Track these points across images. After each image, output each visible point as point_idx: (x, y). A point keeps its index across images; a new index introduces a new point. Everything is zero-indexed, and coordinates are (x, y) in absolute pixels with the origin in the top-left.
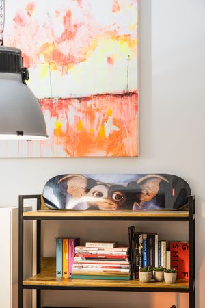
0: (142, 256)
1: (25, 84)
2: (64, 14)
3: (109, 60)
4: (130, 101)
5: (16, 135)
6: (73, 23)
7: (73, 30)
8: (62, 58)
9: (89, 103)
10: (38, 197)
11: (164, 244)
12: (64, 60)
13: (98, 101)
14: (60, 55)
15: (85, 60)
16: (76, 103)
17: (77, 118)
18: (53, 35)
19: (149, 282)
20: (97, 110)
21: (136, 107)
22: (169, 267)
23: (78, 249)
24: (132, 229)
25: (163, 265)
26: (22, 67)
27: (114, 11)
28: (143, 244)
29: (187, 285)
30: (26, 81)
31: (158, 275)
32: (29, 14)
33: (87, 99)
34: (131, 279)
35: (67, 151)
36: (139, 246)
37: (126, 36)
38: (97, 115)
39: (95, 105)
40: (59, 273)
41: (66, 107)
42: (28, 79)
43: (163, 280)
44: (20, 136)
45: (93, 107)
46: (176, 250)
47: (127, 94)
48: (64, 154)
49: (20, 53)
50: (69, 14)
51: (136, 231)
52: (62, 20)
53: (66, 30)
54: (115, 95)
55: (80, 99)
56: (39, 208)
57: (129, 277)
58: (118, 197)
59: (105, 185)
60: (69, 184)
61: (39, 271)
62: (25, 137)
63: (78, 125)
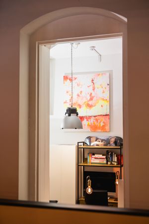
0: (110, 158)
3: (102, 106)
4: (107, 117)
5: (75, 129)
6: (92, 96)
10: (83, 142)
11: (115, 155)
12: (90, 106)
14: (89, 104)
15: (95, 106)
17: (93, 121)
18: (87, 99)
19: (110, 165)
21: (109, 119)
22: (116, 161)
23: (93, 156)
24: (107, 151)
26: (76, 112)
27: (103, 93)
28: (110, 155)
29: (120, 166)
32: (81, 94)
33: (96, 116)
34: (106, 164)
35: (91, 130)
37: (106, 99)
38: (99, 120)
39: (98, 118)
40: (88, 162)
41: (91, 118)
42: (78, 115)
43: (114, 164)
46: (118, 156)
47: (107, 115)
50: (91, 94)
52: (89, 95)
53: (91, 98)
54: (103, 115)
55: (94, 116)
56: (84, 145)
59: (101, 139)
60: (92, 139)
61: (84, 162)
63: (94, 123)
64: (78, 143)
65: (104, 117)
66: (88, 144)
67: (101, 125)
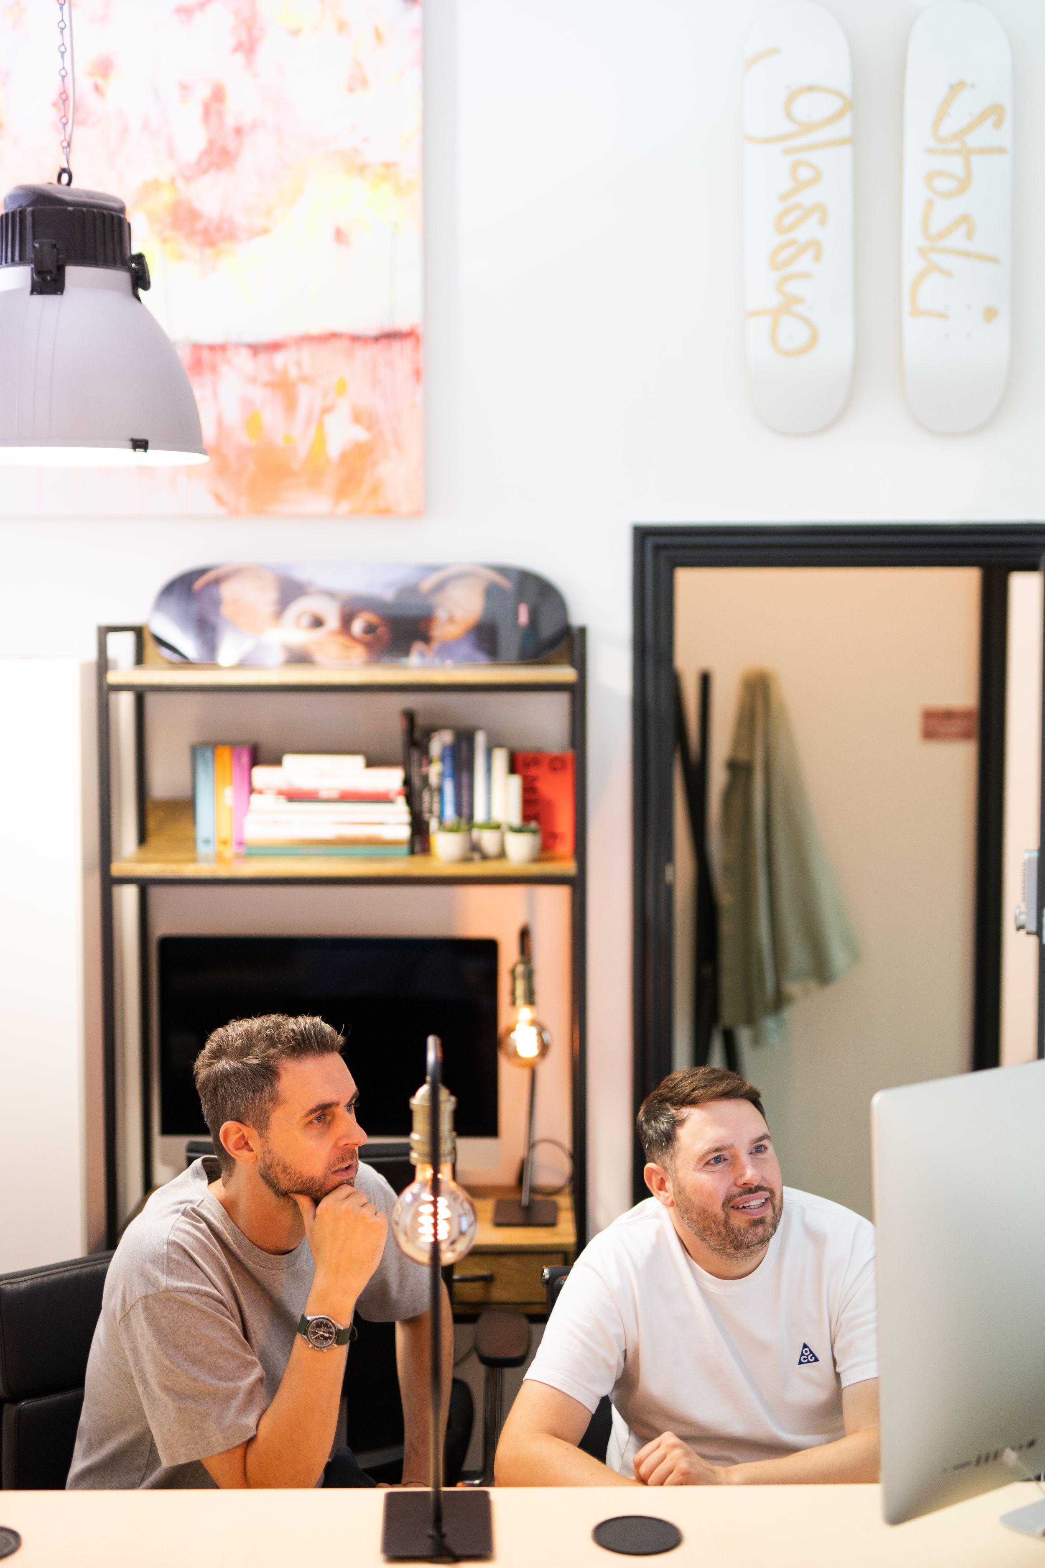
0: (440, 790)
1: (139, 300)
2: (204, 93)
3: (340, 235)
4: (401, 351)
5: (130, 451)
6: (230, 122)
7: (231, 143)
8: (200, 225)
9: (280, 359)
10: (139, 632)
11: (500, 759)
12: (206, 232)
13: (306, 354)
14: (194, 215)
15: (265, 231)
16: (243, 360)
17: (247, 404)
18: (171, 152)
19: (467, 860)
20: (305, 379)
21: (418, 374)
22: (515, 818)
24: (410, 717)
25: (498, 815)
26: (129, 255)
27: (351, 90)
28: (442, 759)
29: (568, 867)
30: (141, 292)
31: (489, 841)
32: (97, 88)
33: (275, 347)
34: (412, 852)
35: (219, 498)
36: (430, 762)
37: (388, 165)
38: (306, 396)
39: (299, 364)
40: (207, 842)
41: (214, 368)
42: (146, 286)
43: (502, 854)
44: (140, 452)
45: (293, 372)
46: (533, 772)
47: (390, 336)
48: (210, 506)
49: (122, 210)
50: (218, 95)
51: (421, 721)
52: (199, 111)
53: (211, 143)
54: (355, 339)
55: (255, 349)
56: (140, 659)
57: (405, 849)
58: (370, 629)
59: (331, 594)
60: (227, 591)
61: (143, 837)
62: (152, 457)
63: (252, 422)
64: (105, 631)
65: (364, 354)
66: (188, 645)
67: (334, 448)
